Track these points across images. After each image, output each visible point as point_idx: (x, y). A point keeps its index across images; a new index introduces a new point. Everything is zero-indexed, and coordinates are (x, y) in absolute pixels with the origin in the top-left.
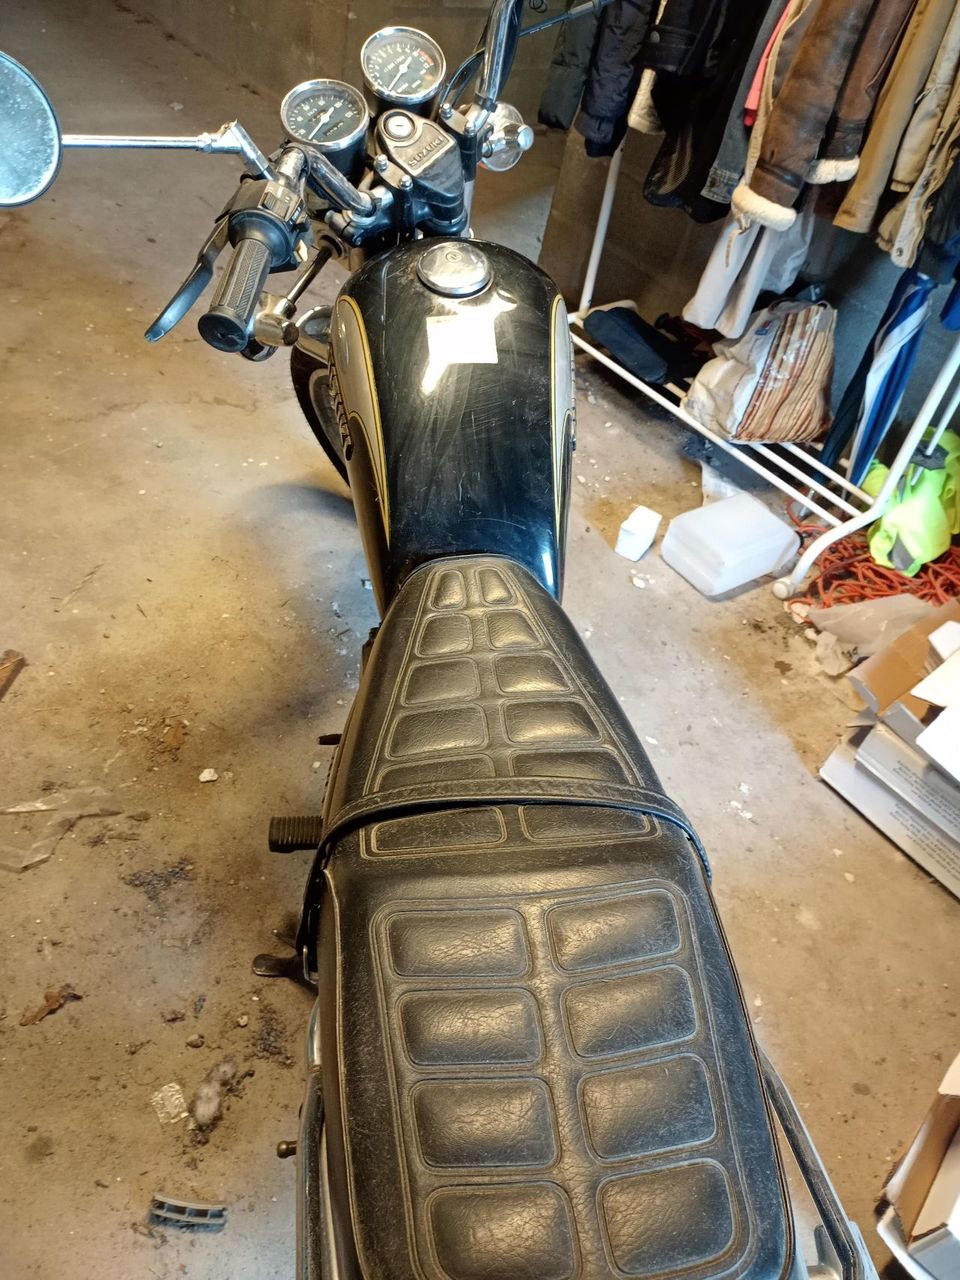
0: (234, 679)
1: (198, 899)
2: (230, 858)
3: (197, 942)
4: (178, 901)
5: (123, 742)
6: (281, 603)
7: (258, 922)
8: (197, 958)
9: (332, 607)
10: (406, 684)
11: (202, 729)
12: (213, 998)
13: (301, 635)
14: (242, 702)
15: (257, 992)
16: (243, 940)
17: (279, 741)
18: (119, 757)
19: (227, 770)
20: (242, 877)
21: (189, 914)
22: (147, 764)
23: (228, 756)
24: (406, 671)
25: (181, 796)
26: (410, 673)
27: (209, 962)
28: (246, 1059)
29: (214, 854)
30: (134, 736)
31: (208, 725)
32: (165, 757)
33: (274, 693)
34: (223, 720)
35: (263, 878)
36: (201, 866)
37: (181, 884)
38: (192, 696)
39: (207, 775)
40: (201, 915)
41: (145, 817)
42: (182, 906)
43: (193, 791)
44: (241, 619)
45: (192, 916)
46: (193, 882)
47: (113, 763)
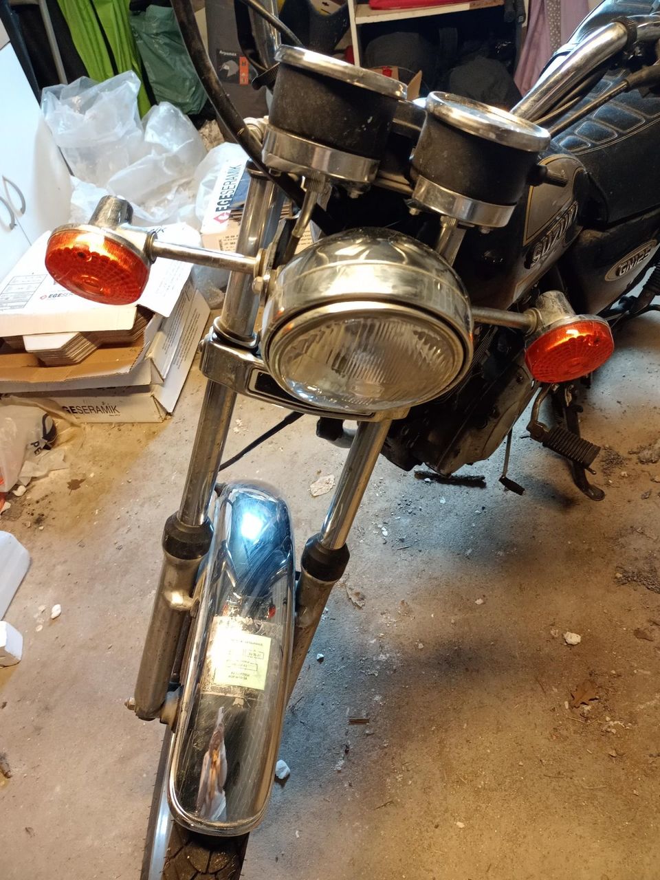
0: (498, 730)
1: (621, 553)
2: (586, 569)
3: (633, 529)
4: (636, 559)
5: (632, 718)
6: (390, 809)
7: (587, 519)
8: (637, 520)
9: (344, 767)
10: (634, 127)
11: (556, 690)
12: (637, 496)
13: (401, 746)
14: (505, 699)
15: (608, 484)
16: (602, 514)
17: (497, 640)
18: (641, 704)
19: (553, 638)
20: (584, 551)
21: (632, 547)
22: (618, 683)
23: (547, 650)
24: (629, 133)
25: (601, 636)
26: (628, 130)
27: (630, 514)
28: (630, 459)
29: (596, 577)
30: (620, 719)
31: (548, 693)
32: (600, 680)
33: (472, 691)
34: (532, 689)
35: (569, 543)
36: (609, 573)
37: (630, 568)
38: (547, 733)
39: (574, 638)
40: (623, 542)
41: (637, 633)
42: (634, 554)
43: (590, 635)
44: (446, 811)
45: (630, 544)
46: (620, 565)
47: (649, 701)
